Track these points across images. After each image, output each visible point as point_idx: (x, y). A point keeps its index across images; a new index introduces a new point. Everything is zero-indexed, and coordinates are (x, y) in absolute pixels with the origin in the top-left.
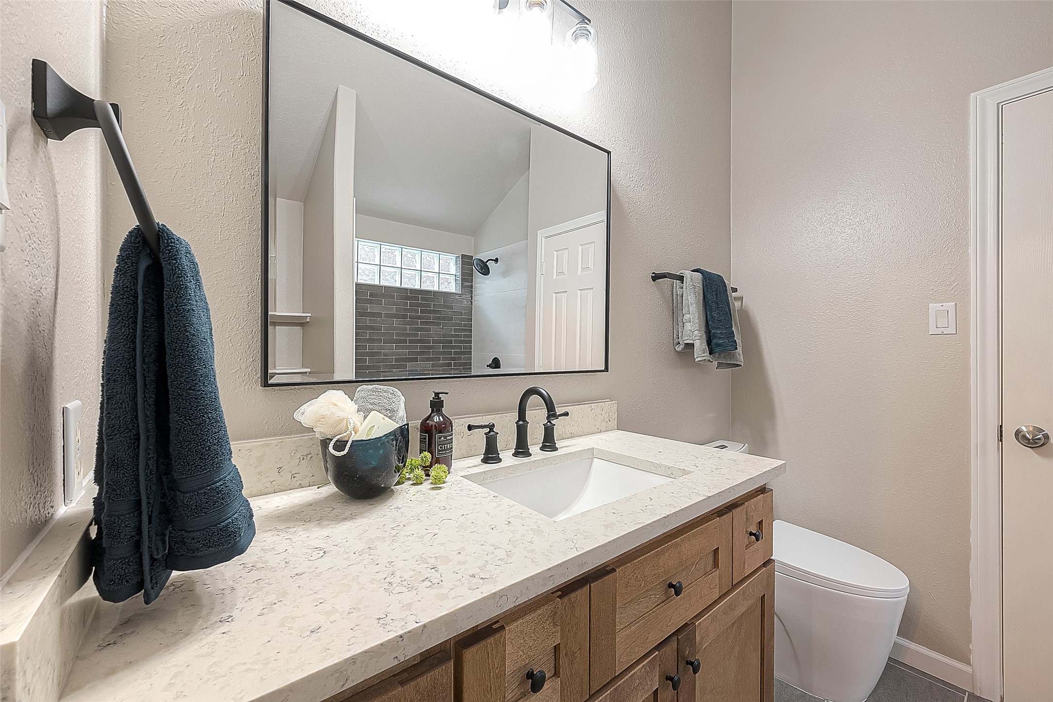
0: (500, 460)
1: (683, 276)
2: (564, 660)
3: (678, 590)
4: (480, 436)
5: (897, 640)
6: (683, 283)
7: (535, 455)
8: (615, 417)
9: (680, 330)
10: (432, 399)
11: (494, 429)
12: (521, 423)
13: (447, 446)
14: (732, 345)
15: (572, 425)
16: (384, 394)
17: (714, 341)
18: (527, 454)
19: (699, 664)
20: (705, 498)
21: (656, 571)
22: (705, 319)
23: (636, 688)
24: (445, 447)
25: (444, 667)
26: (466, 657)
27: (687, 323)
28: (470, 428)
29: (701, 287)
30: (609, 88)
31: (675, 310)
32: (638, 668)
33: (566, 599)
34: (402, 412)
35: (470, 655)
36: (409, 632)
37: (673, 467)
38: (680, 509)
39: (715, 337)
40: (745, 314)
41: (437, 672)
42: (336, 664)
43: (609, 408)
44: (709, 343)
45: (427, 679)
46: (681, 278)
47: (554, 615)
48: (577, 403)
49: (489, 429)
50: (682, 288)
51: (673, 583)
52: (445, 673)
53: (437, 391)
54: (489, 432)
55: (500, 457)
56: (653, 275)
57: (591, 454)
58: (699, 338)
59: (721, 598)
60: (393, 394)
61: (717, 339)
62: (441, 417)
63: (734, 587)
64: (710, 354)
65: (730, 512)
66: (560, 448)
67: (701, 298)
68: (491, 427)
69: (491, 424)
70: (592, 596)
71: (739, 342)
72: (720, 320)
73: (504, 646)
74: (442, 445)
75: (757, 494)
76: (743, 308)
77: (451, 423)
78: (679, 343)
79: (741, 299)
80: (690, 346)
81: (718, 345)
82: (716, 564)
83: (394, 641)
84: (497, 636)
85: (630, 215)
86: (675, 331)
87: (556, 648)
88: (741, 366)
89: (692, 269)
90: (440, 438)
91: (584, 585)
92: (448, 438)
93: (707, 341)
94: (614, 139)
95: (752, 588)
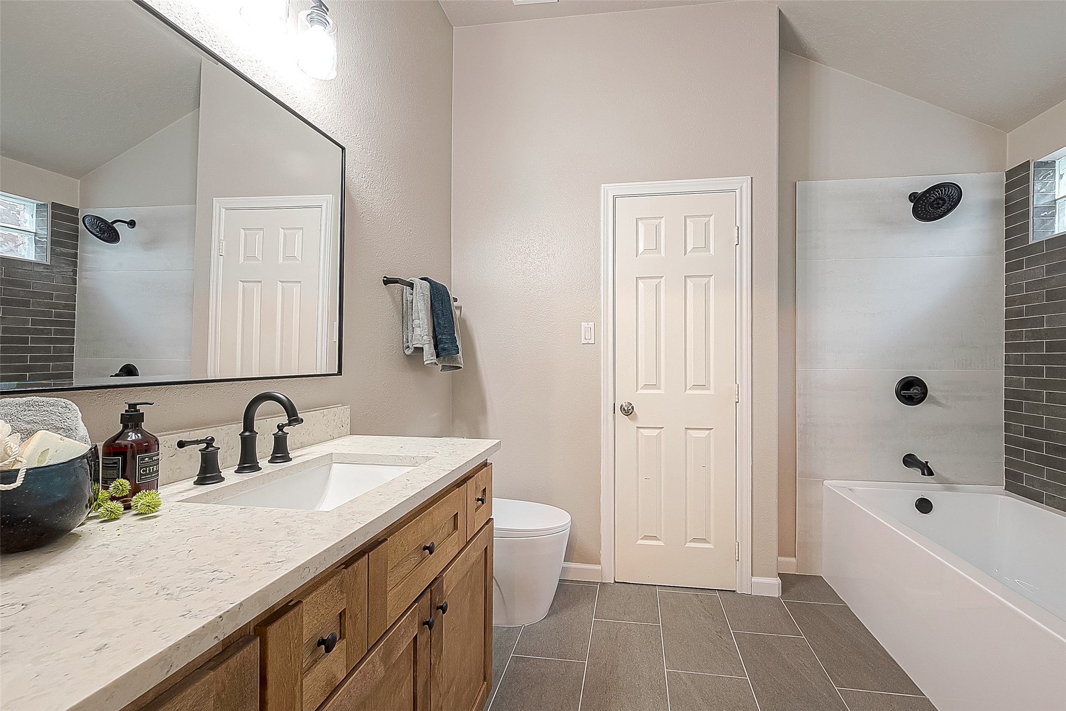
0: (223, 479)
1: (413, 284)
2: (349, 622)
3: (431, 549)
4: (194, 454)
5: (564, 565)
6: (413, 290)
7: (265, 468)
8: (348, 423)
9: (410, 335)
10: (124, 413)
11: (213, 444)
12: (247, 434)
13: (153, 469)
14: (455, 350)
15: (302, 434)
16: (51, 408)
17: (441, 346)
18: (255, 468)
19: (447, 605)
20: (450, 471)
21: (416, 537)
22: (432, 325)
23: (402, 636)
24: (150, 470)
25: (252, 645)
26: (270, 632)
27: (416, 328)
28: (181, 444)
29: (429, 295)
30: (341, 79)
31: (405, 315)
32: (403, 619)
33: (350, 569)
34: (83, 431)
35: (273, 631)
36: (228, 611)
37: (417, 456)
38: (434, 482)
39: (441, 342)
40: (463, 322)
41: (245, 652)
42: (161, 653)
43: (343, 413)
44: (436, 347)
45: (236, 659)
46: (411, 285)
47: (341, 584)
48: (306, 409)
49: (206, 445)
50: (412, 294)
51: (427, 545)
52: (252, 650)
53: (133, 402)
54: (207, 448)
55: (223, 476)
56: (385, 279)
57: (329, 459)
58: (428, 342)
59: (460, 553)
60: (66, 407)
61: (443, 344)
62: (139, 435)
63: (468, 543)
64: (437, 358)
65: (465, 483)
66: (294, 458)
67: (429, 305)
68: (209, 442)
69: (210, 438)
70: (370, 563)
71: (460, 347)
72: (445, 327)
73: (302, 617)
74: (146, 467)
75: (482, 468)
76: (462, 316)
77: (157, 440)
78: (409, 347)
79: (460, 308)
80: (419, 350)
81: (444, 349)
82: (455, 527)
83: (214, 622)
84: (296, 609)
85: (363, 215)
86: (404, 335)
87: (341, 615)
88: (461, 368)
89: (420, 277)
90: (143, 459)
91: (364, 555)
92: (155, 458)
93: (434, 345)
94: (346, 134)
95: (479, 543)
